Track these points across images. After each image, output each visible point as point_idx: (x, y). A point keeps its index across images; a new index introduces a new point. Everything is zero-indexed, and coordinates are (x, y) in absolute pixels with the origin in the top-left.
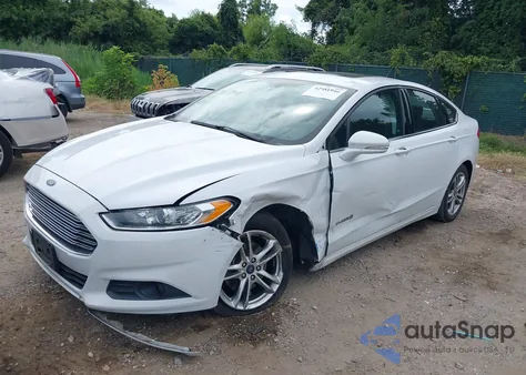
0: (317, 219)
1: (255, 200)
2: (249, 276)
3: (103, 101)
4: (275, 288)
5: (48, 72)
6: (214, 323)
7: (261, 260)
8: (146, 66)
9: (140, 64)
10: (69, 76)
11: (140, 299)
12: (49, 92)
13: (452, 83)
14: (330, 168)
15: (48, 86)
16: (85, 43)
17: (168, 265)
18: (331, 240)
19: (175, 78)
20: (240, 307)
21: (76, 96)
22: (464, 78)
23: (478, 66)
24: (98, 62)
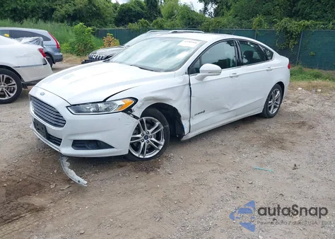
0: (183, 112)
1: (147, 99)
2: (145, 141)
3: (74, 57)
4: (161, 147)
5: (40, 40)
6: (128, 164)
7: (152, 133)
8: (99, 34)
9: (96, 34)
10: (53, 42)
11: (88, 149)
12: (41, 51)
13: (292, 38)
14: (190, 84)
15: (40, 47)
16: (62, 22)
17: (101, 131)
18: (193, 124)
19: (118, 41)
20: (141, 157)
21: (57, 54)
22: (299, 34)
23: (307, 27)
24: (70, 33)
